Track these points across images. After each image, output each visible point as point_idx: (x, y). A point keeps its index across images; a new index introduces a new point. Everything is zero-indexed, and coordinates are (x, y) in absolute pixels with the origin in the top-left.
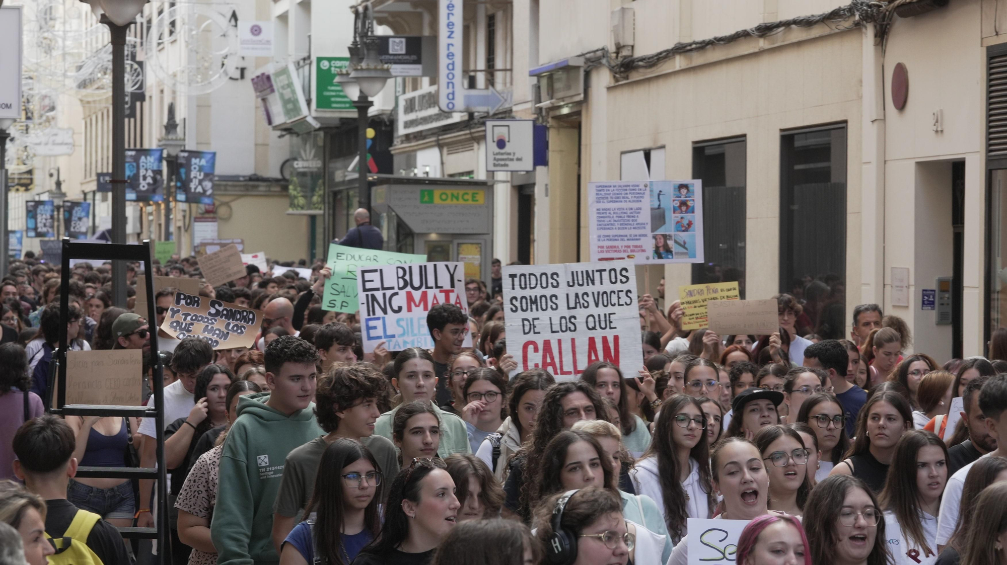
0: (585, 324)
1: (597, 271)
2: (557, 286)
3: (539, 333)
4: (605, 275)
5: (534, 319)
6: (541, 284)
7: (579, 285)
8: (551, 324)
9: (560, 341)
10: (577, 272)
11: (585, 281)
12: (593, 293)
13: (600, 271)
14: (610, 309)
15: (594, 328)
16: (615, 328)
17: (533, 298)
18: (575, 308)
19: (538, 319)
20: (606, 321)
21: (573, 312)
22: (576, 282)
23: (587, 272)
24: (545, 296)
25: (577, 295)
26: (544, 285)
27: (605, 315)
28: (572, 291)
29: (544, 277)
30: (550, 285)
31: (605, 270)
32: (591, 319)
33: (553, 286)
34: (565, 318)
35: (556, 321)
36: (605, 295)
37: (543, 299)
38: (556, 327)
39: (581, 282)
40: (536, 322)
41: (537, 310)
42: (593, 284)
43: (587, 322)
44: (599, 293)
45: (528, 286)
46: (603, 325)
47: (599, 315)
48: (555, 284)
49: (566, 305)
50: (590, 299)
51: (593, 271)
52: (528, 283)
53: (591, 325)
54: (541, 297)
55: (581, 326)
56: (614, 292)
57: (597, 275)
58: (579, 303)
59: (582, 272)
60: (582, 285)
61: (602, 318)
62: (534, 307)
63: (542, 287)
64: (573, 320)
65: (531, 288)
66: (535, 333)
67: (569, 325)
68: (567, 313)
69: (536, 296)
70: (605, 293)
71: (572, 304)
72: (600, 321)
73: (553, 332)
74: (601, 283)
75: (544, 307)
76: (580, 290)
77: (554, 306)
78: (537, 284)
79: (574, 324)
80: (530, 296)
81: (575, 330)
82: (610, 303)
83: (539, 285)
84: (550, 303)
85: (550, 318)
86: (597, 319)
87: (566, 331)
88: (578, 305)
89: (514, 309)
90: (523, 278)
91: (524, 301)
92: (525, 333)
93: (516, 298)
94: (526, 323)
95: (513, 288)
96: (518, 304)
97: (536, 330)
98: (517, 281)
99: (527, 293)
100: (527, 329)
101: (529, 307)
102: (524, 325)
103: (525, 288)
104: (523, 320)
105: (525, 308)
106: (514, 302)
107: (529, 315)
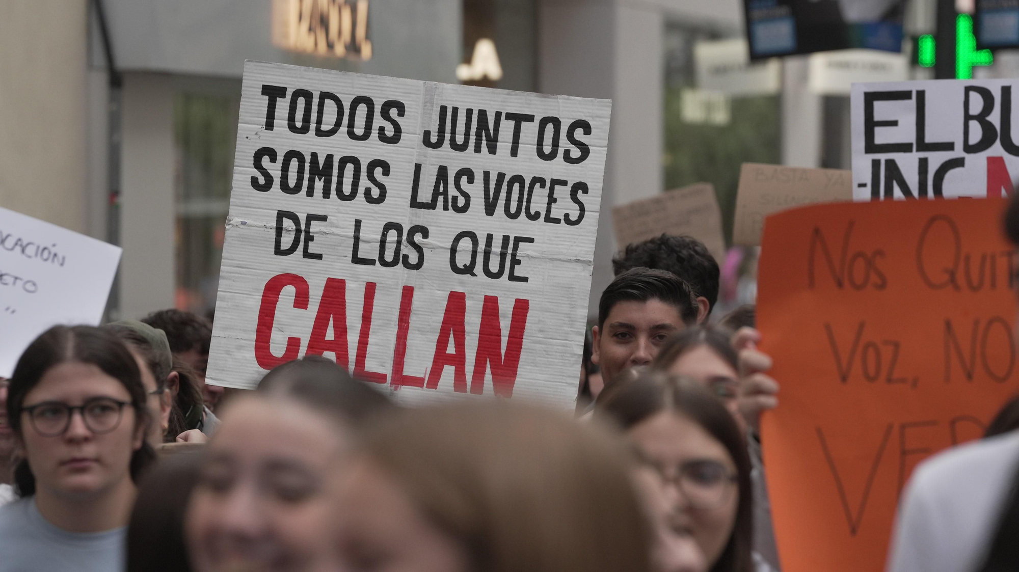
0: (448, 255)
1: (509, 116)
2: (395, 139)
3: (319, 257)
4: (529, 131)
5: (310, 218)
6: (351, 125)
7: (454, 146)
8: (357, 239)
9: (370, 289)
10: (455, 110)
11: (473, 138)
12: (487, 175)
13: (519, 119)
14: (521, 226)
15: (469, 270)
16: (525, 279)
17: (321, 161)
18: (432, 206)
19: (324, 218)
20: (503, 255)
21: (423, 217)
22: (448, 136)
23: (483, 114)
24: (355, 161)
25: (442, 172)
26: (359, 131)
27: (506, 239)
28: (433, 160)
29: (362, 109)
30: (375, 133)
31: (530, 118)
32: (465, 244)
33: (383, 137)
34: (398, 228)
35: (371, 233)
36: (516, 186)
37: (350, 167)
38: (368, 250)
39: (460, 139)
40: (315, 226)
41: (326, 194)
42: (492, 150)
43: (453, 251)
44: (501, 176)
45: (313, 126)
46: (494, 267)
47: (490, 238)
48: (390, 132)
49: (409, 194)
50: (476, 191)
51: (498, 115)
52: (314, 116)
53: (463, 260)
54: (344, 161)
55: (437, 260)
56: (542, 182)
57: (507, 127)
58: (445, 193)
59: (469, 112)
60: (463, 148)
61: (496, 248)
62: (319, 184)
63: (351, 135)
64: (418, 238)
65: (319, 133)
66: (307, 255)
67: (406, 249)
68: (407, 218)
69: (330, 158)
70: (519, 179)
71: (425, 195)
72: (487, 254)
73: (356, 260)
74: (514, 152)
75: (347, 189)
76: (455, 161)
77: (375, 192)
78: (338, 124)
79: (419, 249)
80: (314, 156)
81: (418, 266)
82: (524, 210)
83: (344, 129)
84: (364, 182)
85: (358, 223)
86: (482, 246)
87: (394, 263)
88: (441, 199)
89: (262, 181)
90: (301, 102)
91: (294, 163)
92: (278, 251)
93: (271, 154)
94: (288, 223)
95: (269, 125)
96: (275, 170)
97: (313, 248)
98: (282, 106)
99: (308, 144)
100: (287, 241)
101: (305, 183)
102: (279, 230)
103: (304, 130)
104: (281, 215)
105: (292, 183)
106: (266, 161)
107: (301, 205)
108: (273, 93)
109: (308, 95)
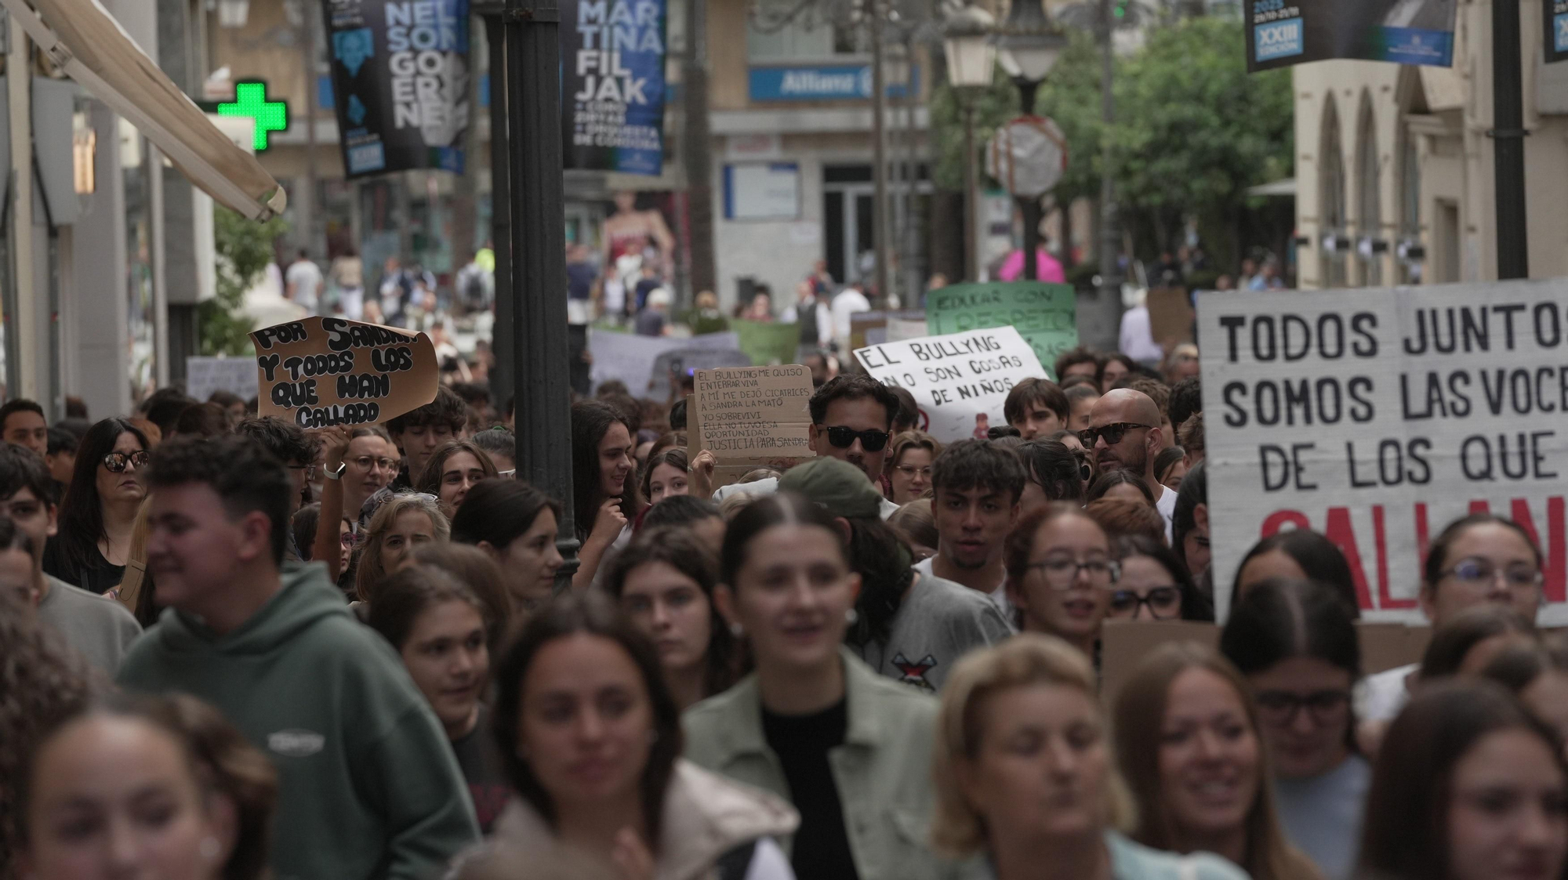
0: (1458, 464)
1: (1497, 309)
2: (1372, 352)
3: (1313, 487)
4: (1523, 321)
5: (1296, 448)
6: (1321, 345)
7: (1440, 348)
8: (1352, 462)
9: (1378, 513)
10: (1434, 313)
11: (1460, 339)
12: (1484, 375)
13: (1508, 310)
14: (1536, 421)
15: (1486, 475)
16: (1553, 475)
17: (1296, 387)
18: (1429, 414)
19: (1310, 446)
20: (1523, 455)
21: (1421, 428)
22: (1431, 340)
23: (1466, 313)
24: (1333, 382)
25: (1433, 380)
26: (1331, 349)
27: (1521, 438)
28: (1419, 368)
29: (1330, 328)
30: (1349, 350)
32: (1476, 449)
33: (1358, 352)
34: (1395, 444)
35: (1366, 452)
36: (1521, 382)
37: (1328, 390)
38: (1367, 471)
39: (1445, 341)
40: (1304, 456)
41: (1308, 419)
42: (1484, 345)
43: (1464, 457)
44: (1501, 374)
45: (1280, 352)
46: (1514, 466)
47: (1502, 440)
48: (1365, 345)
49: (1398, 406)
50: (1475, 392)
51: (1484, 311)
52: (1279, 342)
53: (1477, 465)
54: (1321, 384)
55: (1446, 470)
56: (1550, 371)
57: (1497, 322)
58: (1441, 400)
59: (1450, 313)
60: (1451, 349)
61: (1513, 447)
62: (1298, 412)
63: (1324, 355)
64: (1420, 450)
65: (1289, 358)
66: (1300, 487)
67: (1409, 465)
68: (1404, 433)
69: (1304, 384)
70: (1521, 373)
71: (1418, 404)
72: (1504, 456)
73: (1356, 484)
74: (1510, 344)
75: (1330, 412)
76: (1445, 365)
77: (1362, 411)
78: (1307, 345)
79: (1423, 462)
80: (1287, 383)
81: (1426, 480)
82: (1534, 402)
83: (1314, 350)
84: (1347, 403)
85: (1350, 447)
86: (1495, 448)
87: (1399, 480)
88: (1437, 406)
89: (1235, 417)
90: (1263, 329)
91: (1267, 394)
92: (1268, 487)
93: (1241, 387)
94: (1272, 457)
95: (1233, 357)
96: (1247, 403)
97: (1305, 479)
98: (1244, 335)
99: (1279, 371)
100: (1275, 475)
101: (1283, 413)
102: (1265, 465)
103: (1272, 356)
104: (1264, 450)
105: (1268, 413)
106: (1236, 396)
107: (1284, 436)
108: (1232, 323)
109: (1269, 321)
